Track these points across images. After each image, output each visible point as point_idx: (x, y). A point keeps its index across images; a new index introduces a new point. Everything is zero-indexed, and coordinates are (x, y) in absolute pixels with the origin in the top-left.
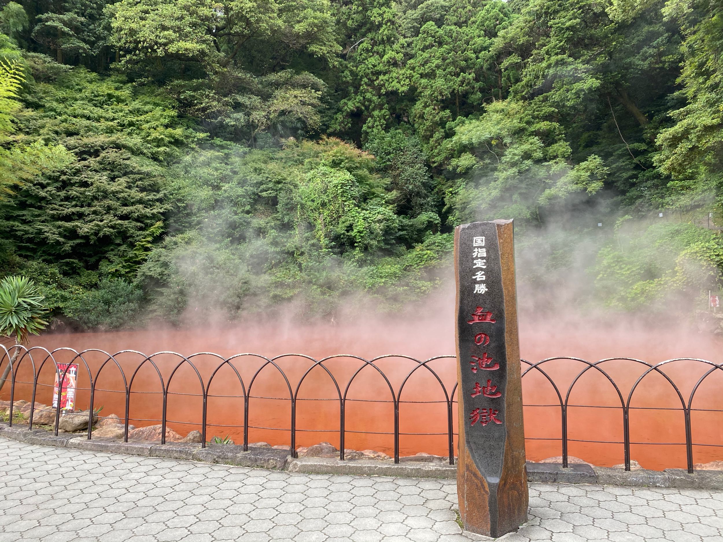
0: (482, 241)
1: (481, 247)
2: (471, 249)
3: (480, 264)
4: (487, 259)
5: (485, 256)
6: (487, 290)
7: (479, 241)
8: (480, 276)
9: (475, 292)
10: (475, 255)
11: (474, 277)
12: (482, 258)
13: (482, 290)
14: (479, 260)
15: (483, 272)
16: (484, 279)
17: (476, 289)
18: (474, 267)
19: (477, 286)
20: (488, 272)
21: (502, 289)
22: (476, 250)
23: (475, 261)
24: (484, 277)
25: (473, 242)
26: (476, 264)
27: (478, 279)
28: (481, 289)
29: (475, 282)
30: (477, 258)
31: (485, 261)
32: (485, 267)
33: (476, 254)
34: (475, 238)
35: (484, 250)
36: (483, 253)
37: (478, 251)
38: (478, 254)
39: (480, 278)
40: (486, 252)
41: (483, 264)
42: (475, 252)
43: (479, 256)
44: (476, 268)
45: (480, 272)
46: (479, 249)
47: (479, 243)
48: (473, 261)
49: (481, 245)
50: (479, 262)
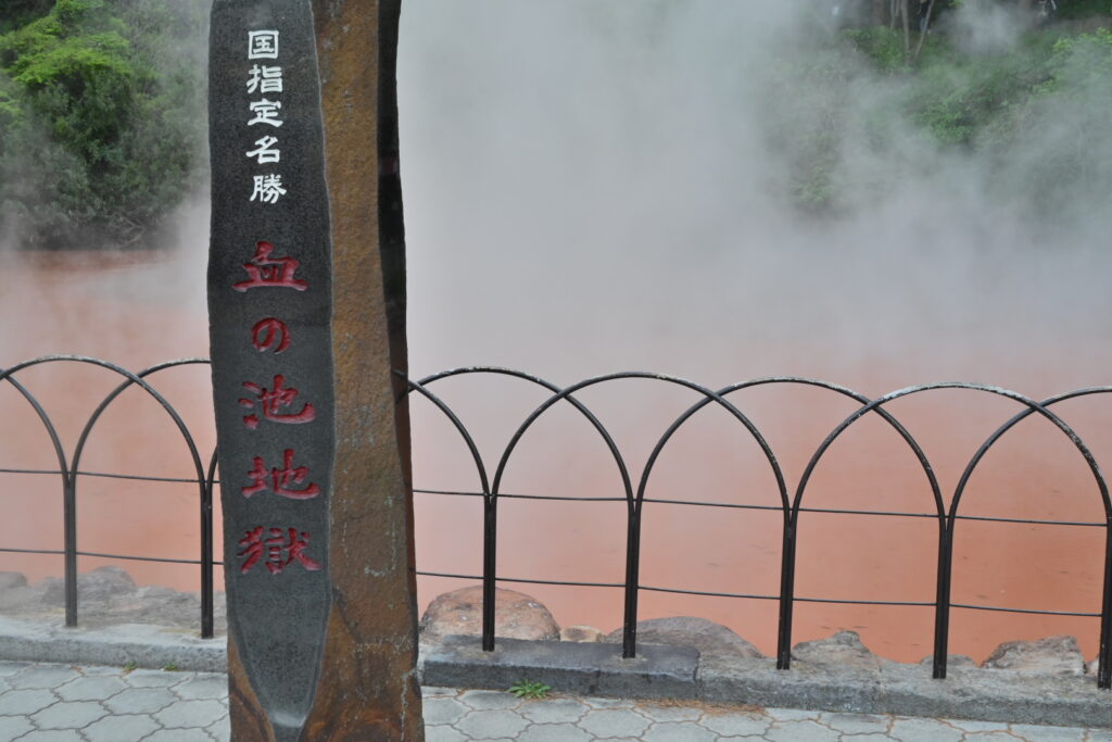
1: (269, 63)
2: (242, 67)
3: (265, 113)
4: (286, 98)
5: (280, 89)
6: (283, 192)
7: (264, 45)
8: (265, 151)
9: (253, 198)
10: (252, 84)
11: (250, 154)
12: (272, 96)
13: (271, 193)
14: (265, 101)
15: (274, 140)
16: (277, 159)
17: (256, 190)
18: (251, 123)
19: (258, 179)
20: (288, 138)
21: (323, 193)
22: (256, 71)
23: (253, 106)
24: (277, 152)
25: (246, 47)
26: (254, 115)
27: (261, 160)
28: (269, 188)
29: (254, 168)
30: (258, 95)
31: (279, 104)
32: (277, 124)
33: (255, 81)
34: (251, 34)
35: (277, 71)
36: (273, 79)
37: (260, 75)
38: (259, 83)
39: (265, 156)
40: (282, 77)
41: (275, 114)
42: (252, 76)
43: (263, 90)
44: (255, 125)
45: (267, 138)
46: (264, 68)
47: (263, 49)
48: (248, 106)
49: (269, 56)
50: (265, 110)
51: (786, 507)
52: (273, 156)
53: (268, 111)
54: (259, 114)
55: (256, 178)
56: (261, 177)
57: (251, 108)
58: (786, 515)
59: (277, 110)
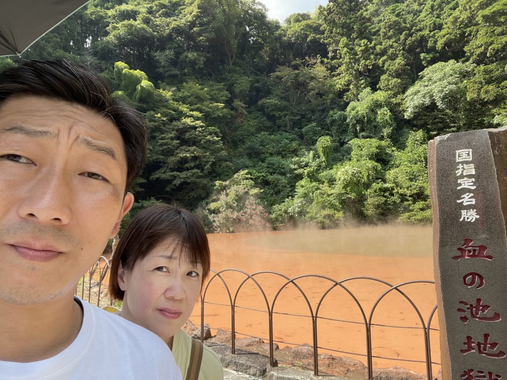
0: (468, 154)
1: (467, 163)
2: (454, 165)
3: (466, 184)
4: (477, 177)
5: (474, 173)
6: (478, 217)
8: (467, 200)
9: (461, 220)
10: (459, 173)
11: (459, 201)
12: (470, 176)
13: (471, 217)
14: (466, 179)
15: (472, 195)
16: (474, 203)
17: (463, 216)
18: (459, 188)
19: (464, 212)
20: (478, 194)
22: (460, 166)
24: (474, 200)
25: (455, 157)
26: (460, 185)
27: (465, 204)
28: (470, 215)
29: (461, 207)
30: (462, 176)
31: (473, 180)
32: (473, 188)
33: (460, 171)
34: (457, 152)
35: (472, 166)
36: (471, 169)
37: (463, 168)
39: (466, 202)
40: (474, 168)
41: (472, 184)
42: (459, 169)
43: (465, 174)
44: (461, 189)
45: (468, 194)
46: (465, 165)
47: (464, 157)
48: (457, 181)
49: (467, 160)
50: (466, 182)
52: (472, 201)
53: (468, 183)
54: (463, 184)
55: (462, 211)
56: (466, 211)
57: (459, 182)
59: (473, 182)
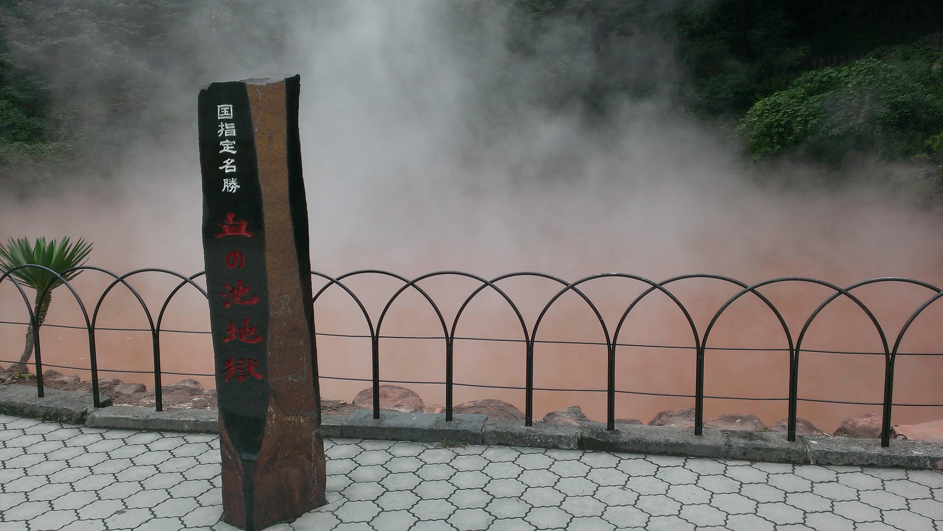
0: (229, 110)
1: (228, 121)
2: (215, 123)
3: (227, 147)
4: (238, 139)
5: (234, 134)
6: (239, 187)
7: (225, 112)
9: (223, 191)
10: (220, 133)
12: (231, 138)
13: (232, 187)
14: (227, 141)
15: (232, 161)
16: (235, 171)
17: (225, 186)
18: (221, 152)
20: (238, 160)
21: (259, 186)
22: (222, 125)
25: (216, 113)
26: (222, 148)
27: (227, 171)
28: (231, 185)
29: (224, 175)
30: (224, 138)
31: (234, 142)
32: (234, 152)
33: (222, 130)
34: (219, 107)
35: (233, 125)
36: (230, 130)
37: (224, 127)
38: (224, 132)
39: (228, 169)
40: (235, 128)
41: (233, 147)
42: (220, 128)
44: (223, 153)
45: (229, 159)
47: (225, 114)
49: (228, 118)
50: (227, 145)
51: (527, 340)
52: (233, 168)
53: (229, 146)
54: (225, 148)
55: (224, 180)
56: (227, 180)
57: (221, 144)
58: (528, 345)
59: (233, 145)
